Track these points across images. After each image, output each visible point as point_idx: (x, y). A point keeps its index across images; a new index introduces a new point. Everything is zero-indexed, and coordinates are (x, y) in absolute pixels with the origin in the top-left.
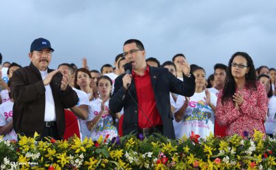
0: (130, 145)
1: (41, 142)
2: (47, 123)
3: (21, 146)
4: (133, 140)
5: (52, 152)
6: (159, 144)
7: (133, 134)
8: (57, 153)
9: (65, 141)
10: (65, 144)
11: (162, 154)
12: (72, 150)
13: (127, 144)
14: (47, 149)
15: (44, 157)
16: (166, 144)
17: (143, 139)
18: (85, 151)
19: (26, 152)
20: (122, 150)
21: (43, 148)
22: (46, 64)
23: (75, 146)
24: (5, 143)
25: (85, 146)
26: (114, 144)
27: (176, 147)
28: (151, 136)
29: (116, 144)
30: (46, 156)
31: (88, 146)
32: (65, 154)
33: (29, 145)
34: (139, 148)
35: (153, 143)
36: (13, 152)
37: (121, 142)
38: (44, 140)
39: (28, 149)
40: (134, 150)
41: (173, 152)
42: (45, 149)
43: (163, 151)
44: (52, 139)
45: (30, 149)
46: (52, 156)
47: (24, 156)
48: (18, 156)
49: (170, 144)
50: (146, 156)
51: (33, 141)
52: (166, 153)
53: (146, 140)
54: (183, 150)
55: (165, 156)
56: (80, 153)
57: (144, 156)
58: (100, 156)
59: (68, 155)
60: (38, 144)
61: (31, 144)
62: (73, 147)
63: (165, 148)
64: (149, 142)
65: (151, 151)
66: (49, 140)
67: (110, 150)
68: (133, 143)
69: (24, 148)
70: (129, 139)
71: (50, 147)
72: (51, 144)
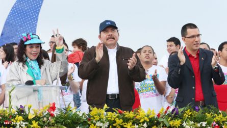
0: (187, 116)
1: (109, 113)
3: (92, 117)
4: (190, 111)
5: (119, 121)
6: (212, 115)
7: (189, 106)
8: (123, 122)
10: (131, 115)
11: (215, 123)
12: (137, 119)
13: (185, 115)
14: (115, 119)
15: (113, 126)
16: (218, 115)
17: (199, 110)
18: (148, 120)
19: (96, 121)
20: (180, 120)
21: (112, 117)
22: (113, 42)
23: (140, 117)
24: (78, 113)
25: (148, 116)
26: (173, 115)
27: (226, 117)
28: (206, 108)
29: (176, 114)
30: (114, 125)
31: (150, 117)
32: (131, 123)
33: (99, 116)
34: (195, 118)
35: (207, 114)
36: (85, 122)
37: (180, 113)
38: (113, 111)
39: (98, 119)
40: (191, 120)
41: (223, 122)
42: (113, 119)
43: (216, 121)
44: (120, 110)
45: (100, 119)
46: (119, 125)
47: (95, 124)
48: (89, 125)
49: (222, 115)
50: (201, 125)
51: (103, 111)
52: (218, 123)
53: (201, 111)
55: (217, 125)
56: (143, 123)
57: (199, 125)
58: (162, 125)
59: (133, 124)
60: (107, 115)
61: (101, 114)
62: (138, 117)
63: (217, 118)
64: (204, 113)
65: (205, 121)
66: (117, 111)
67: (170, 120)
68: (190, 113)
69: (94, 118)
70: (187, 110)
71: (117, 117)
72: (118, 114)
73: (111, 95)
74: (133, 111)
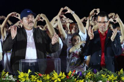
0: (88, 77)
1: (33, 76)
2: (30, 64)
3: (20, 79)
4: (90, 74)
6: (106, 75)
7: (90, 70)
9: (48, 75)
10: (48, 77)
12: (52, 80)
14: (36, 80)
16: (110, 76)
17: (96, 73)
18: (60, 81)
20: (83, 80)
23: (54, 78)
25: (60, 77)
26: (78, 77)
27: (117, 77)
28: (101, 71)
29: (80, 76)
31: (62, 78)
33: (25, 78)
34: (94, 78)
35: (102, 75)
40: (91, 79)
41: (114, 81)
42: (35, 80)
43: (109, 80)
49: (113, 75)
53: (98, 73)
54: (121, 79)
61: (26, 77)
62: (53, 79)
63: (110, 78)
64: (100, 74)
65: (101, 80)
66: (38, 74)
67: (76, 80)
68: (90, 75)
69: (22, 80)
70: (88, 73)
71: (38, 79)
72: (39, 77)
73: (31, 63)
74: (49, 74)
